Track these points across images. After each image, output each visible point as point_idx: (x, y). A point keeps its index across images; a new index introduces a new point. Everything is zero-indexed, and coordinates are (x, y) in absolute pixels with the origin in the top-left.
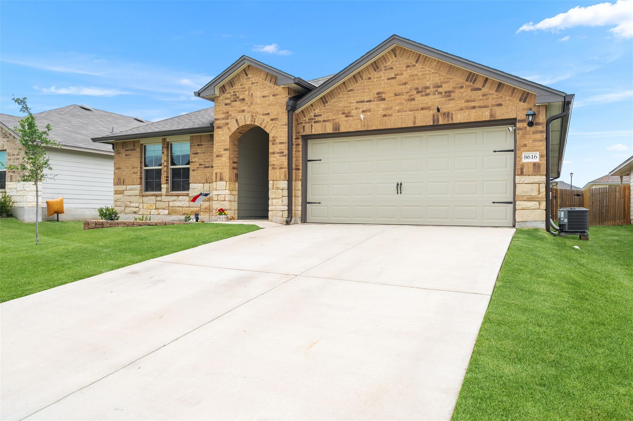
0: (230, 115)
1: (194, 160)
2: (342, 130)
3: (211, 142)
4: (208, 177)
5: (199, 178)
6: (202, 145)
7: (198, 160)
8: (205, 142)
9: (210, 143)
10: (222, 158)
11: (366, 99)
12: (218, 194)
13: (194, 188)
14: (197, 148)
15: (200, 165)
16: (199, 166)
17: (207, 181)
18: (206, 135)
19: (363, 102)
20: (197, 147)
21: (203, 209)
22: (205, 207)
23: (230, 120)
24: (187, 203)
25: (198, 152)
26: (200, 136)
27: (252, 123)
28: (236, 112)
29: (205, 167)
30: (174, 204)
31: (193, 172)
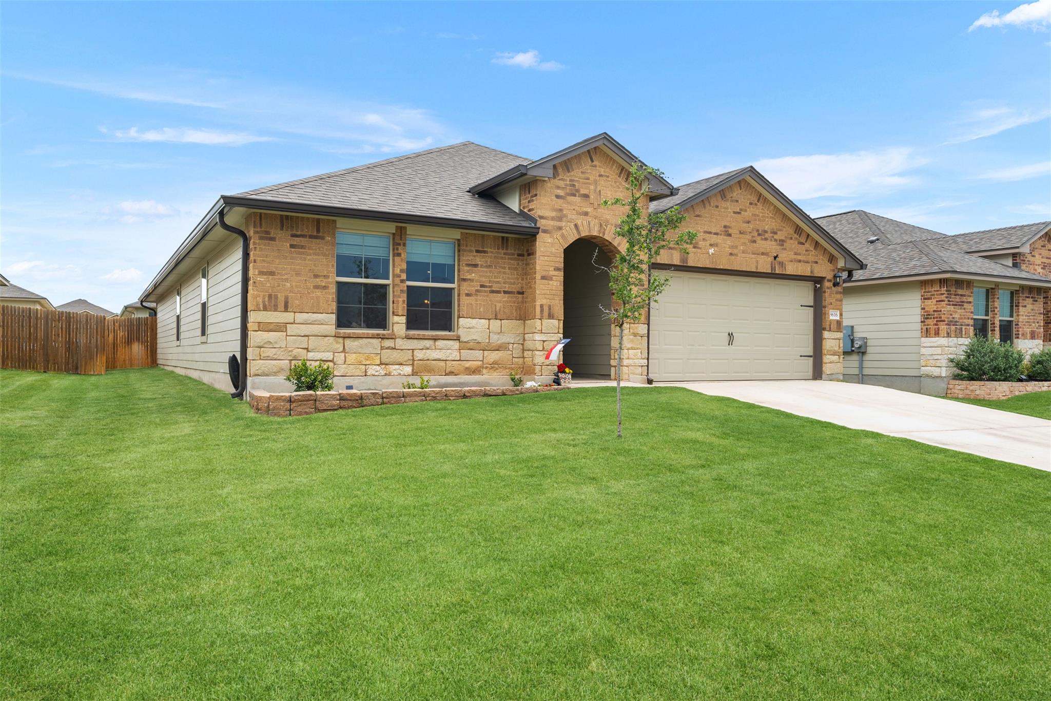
0: (566, 216)
1: (469, 277)
2: (691, 263)
3: (503, 250)
4: (498, 308)
5: (482, 309)
6: (485, 252)
7: (477, 278)
8: (491, 248)
9: (500, 251)
10: (551, 282)
11: (713, 231)
12: (545, 339)
13: (471, 326)
14: (474, 256)
15: (482, 286)
16: (479, 288)
17: (496, 315)
18: (494, 237)
19: (710, 233)
20: (475, 254)
21: (487, 363)
22: (492, 360)
23: (564, 223)
24: (455, 353)
25: (477, 263)
26: (483, 236)
27: (601, 235)
28: (574, 212)
29: (493, 292)
30: (427, 355)
31: (468, 298)
